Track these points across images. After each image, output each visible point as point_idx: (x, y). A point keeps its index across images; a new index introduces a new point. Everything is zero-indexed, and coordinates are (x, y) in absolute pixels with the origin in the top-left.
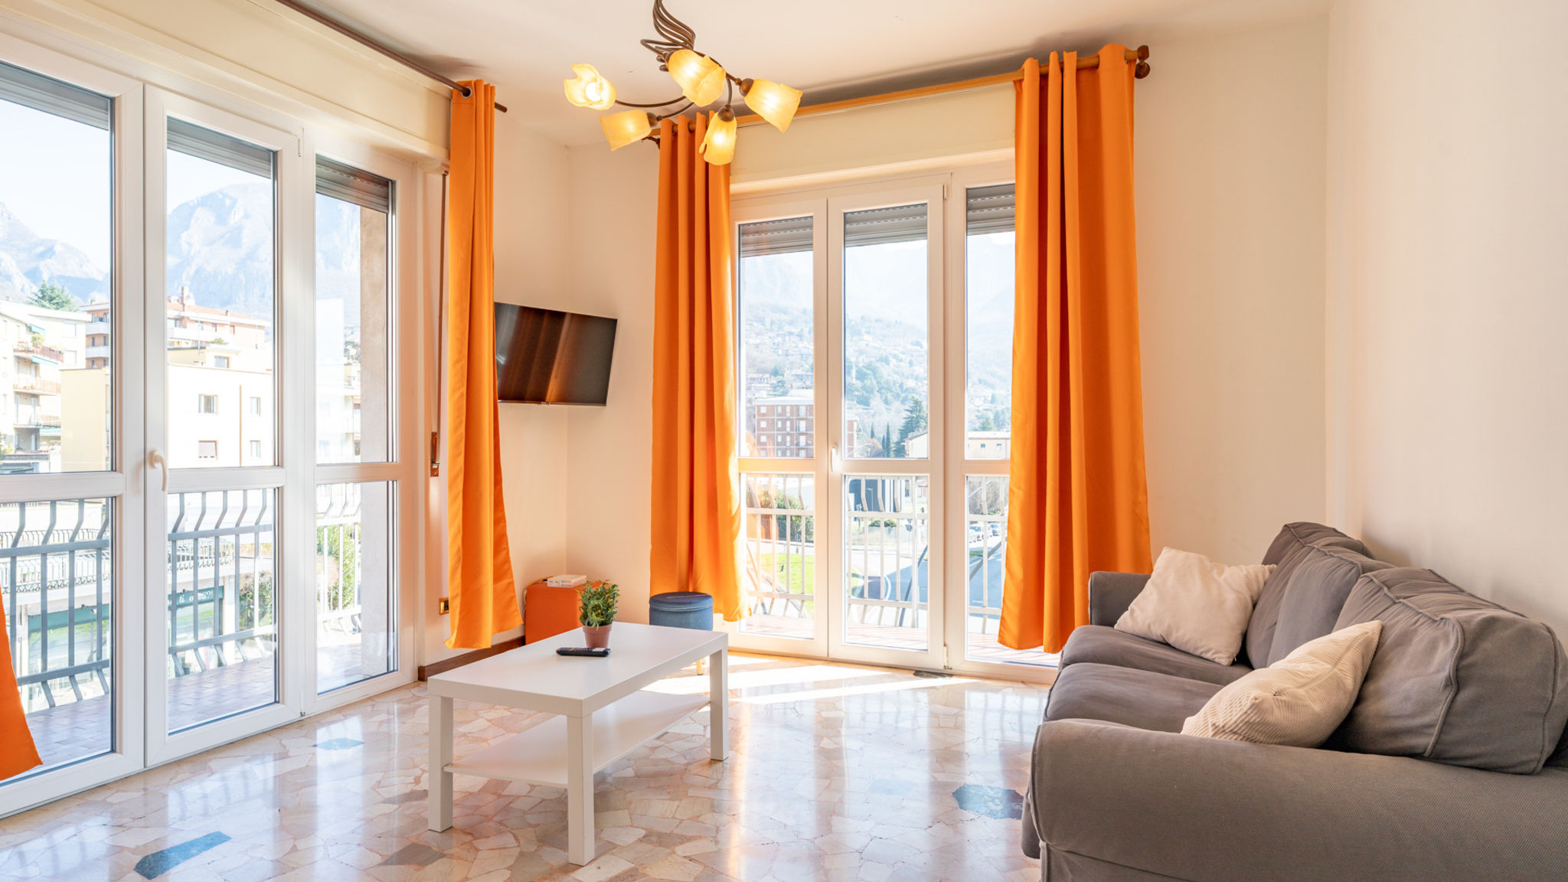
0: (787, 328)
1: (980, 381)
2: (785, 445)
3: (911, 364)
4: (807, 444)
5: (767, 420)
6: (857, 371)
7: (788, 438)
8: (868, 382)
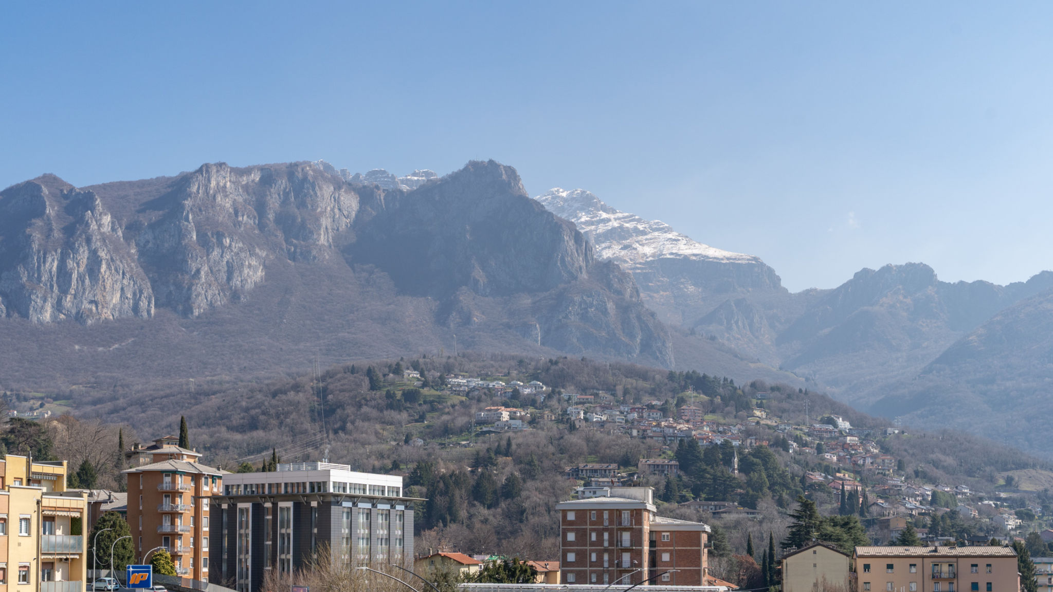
0: (647, 399)
1: (917, 473)
2: (602, 566)
3: (819, 449)
4: (632, 564)
5: (577, 531)
6: (740, 460)
7: (606, 557)
8: (754, 476)
